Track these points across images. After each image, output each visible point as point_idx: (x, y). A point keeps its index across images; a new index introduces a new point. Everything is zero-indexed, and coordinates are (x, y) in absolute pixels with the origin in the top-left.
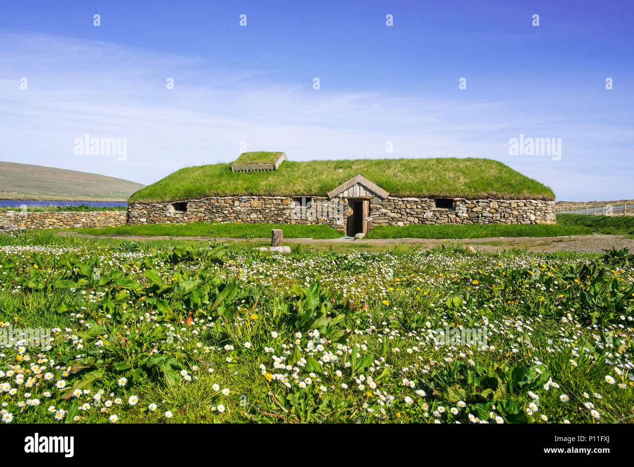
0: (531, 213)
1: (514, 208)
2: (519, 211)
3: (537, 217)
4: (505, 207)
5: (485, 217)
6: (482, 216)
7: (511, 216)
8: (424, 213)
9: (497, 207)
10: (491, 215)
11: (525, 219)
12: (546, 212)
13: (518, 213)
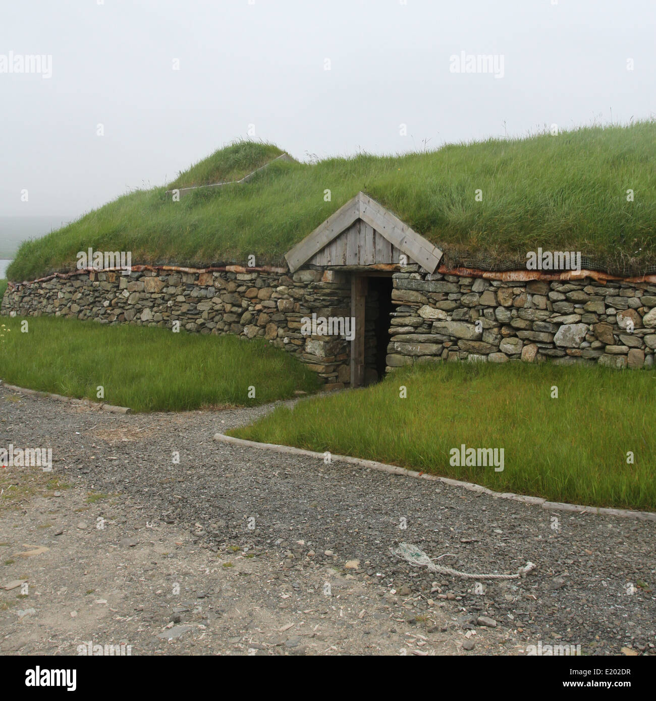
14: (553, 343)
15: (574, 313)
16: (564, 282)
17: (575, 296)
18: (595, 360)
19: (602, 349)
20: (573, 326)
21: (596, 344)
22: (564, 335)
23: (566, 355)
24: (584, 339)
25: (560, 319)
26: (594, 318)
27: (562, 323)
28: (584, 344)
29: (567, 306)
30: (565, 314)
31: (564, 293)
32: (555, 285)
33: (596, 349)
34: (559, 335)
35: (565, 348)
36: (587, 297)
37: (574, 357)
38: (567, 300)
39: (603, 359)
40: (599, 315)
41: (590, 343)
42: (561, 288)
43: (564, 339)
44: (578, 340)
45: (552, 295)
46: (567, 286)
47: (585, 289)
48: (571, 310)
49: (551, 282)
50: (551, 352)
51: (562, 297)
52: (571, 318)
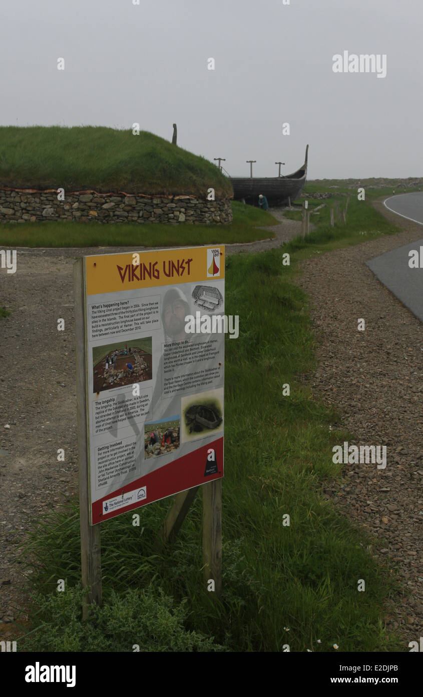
0: (180, 212)
1: (157, 204)
2: (163, 209)
3: (188, 218)
4: (146, 204)
5: (118, 216)
6: (114, 216)
7: (153, 216)
8: (44, 209)
9: (134, 203)
10: (126, 214)
11: (170, 220)
12: (203, 210)
13: (163, 212)
14: (42, 215)
15: (49, 204)
16: (46, 193)
17: (50, 198)
18: (56, 220)
19: (59, 217)
20: (49, 209)
21: (57, 215)
22: (46, 212)
23: (46, 219)
24: (53, 214)
25: (44, 207)
26: (56, 206)
27: (45, 208)
28: (53, 215)
29: (47, 202)
30: (47, 205)
31: (46, 197)
32: (42, 194)
33: (57, 217)
34: (44, 212)
35: (46, 217)
36: (53, 199)
37: (49, 220)
38: (47, 200)
39: (59, 220)
40: (58, 205)
41: (55, 215)
42: (45, 195)
43: (46, 214)
44: (51, 214)
45: (42, 198)
46: (47, 195)
47: (53, 196)
48: (48, 203)
49: (41, 193)
50: (41, 218)
51: (45, 199)
52: (48, 206)
